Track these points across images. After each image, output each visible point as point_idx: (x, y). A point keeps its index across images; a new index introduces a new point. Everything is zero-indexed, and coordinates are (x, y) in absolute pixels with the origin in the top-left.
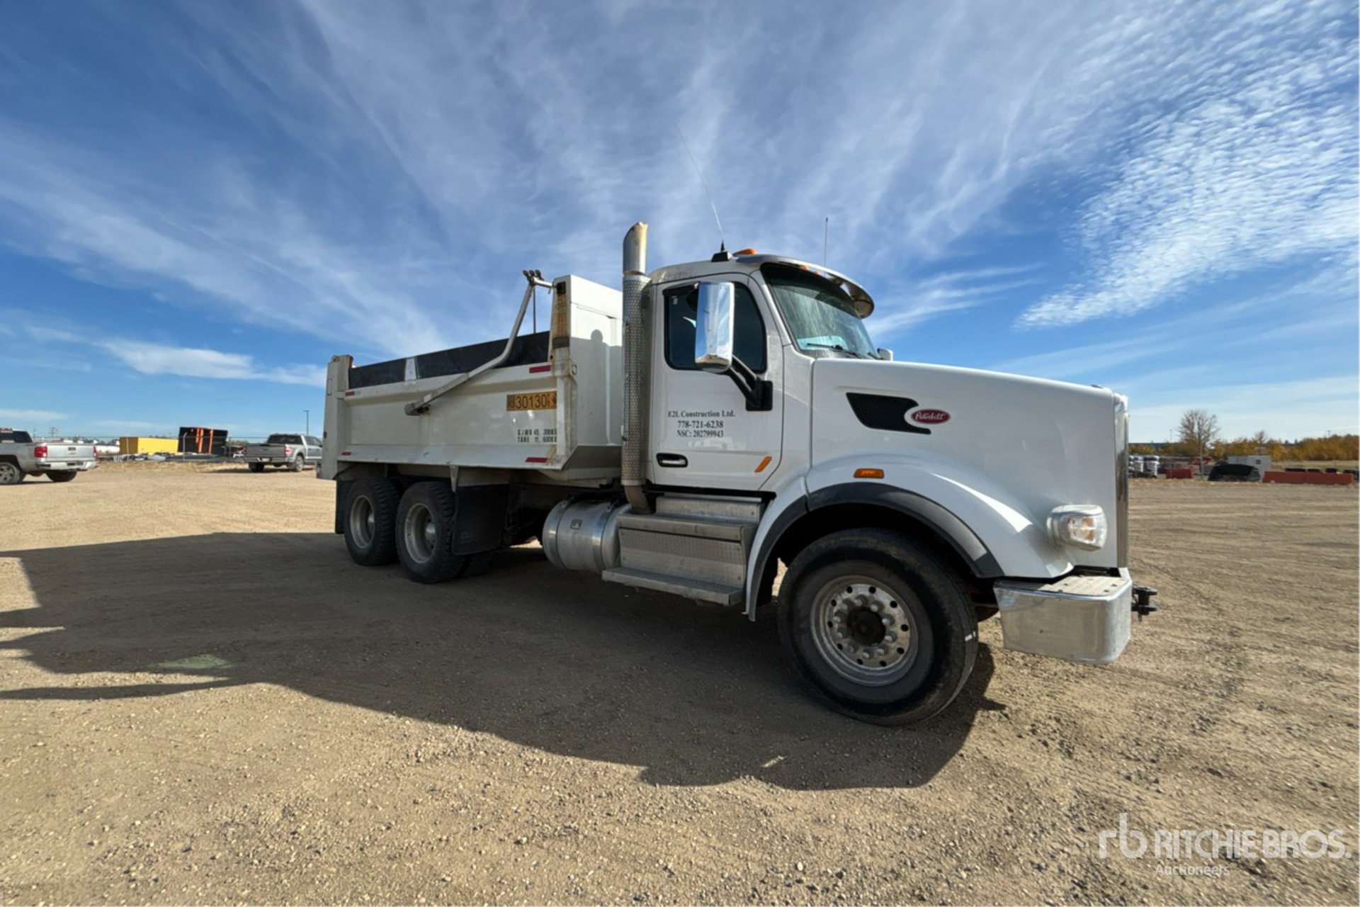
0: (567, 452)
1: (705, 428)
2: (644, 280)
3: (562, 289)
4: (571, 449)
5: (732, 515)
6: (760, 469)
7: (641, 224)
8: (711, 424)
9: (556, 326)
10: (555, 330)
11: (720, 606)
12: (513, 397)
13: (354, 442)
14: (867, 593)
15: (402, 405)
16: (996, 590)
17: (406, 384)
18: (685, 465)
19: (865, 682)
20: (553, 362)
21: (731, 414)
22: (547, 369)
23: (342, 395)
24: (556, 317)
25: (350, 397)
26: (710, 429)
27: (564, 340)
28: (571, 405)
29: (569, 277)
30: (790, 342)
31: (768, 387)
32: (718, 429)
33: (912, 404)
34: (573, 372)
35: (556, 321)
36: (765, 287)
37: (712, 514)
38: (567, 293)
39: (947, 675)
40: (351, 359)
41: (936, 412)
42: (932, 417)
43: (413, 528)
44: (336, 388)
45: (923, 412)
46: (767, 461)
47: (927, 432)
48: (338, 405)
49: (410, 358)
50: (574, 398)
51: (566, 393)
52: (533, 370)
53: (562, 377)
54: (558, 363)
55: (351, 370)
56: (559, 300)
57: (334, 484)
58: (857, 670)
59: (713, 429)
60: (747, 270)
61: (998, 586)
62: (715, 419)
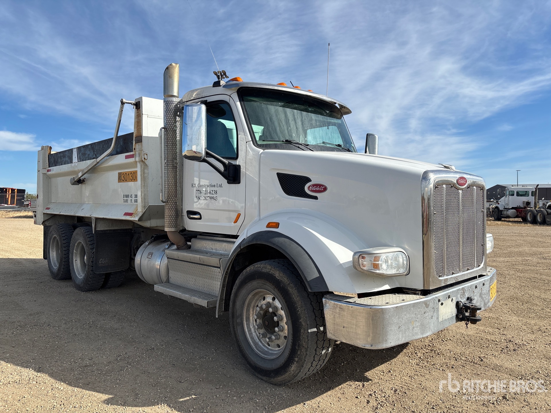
0: (142, 210)
1: (209, 195)
2: (176, 100)
3: (138, 105)
4: (144, 207)
5: (226, 251)
6: (236, 222)
7: (173, 64)
8: (212, 192)
9: (136, 130)
10: (136, 132)
11: (202, 307)
12: (120, 173)
13: (53, 201)
14: (271, 301)
15: (69, 178)
16: (324, 300)
17: (73, 165)
18: (200, 218)
19: (266, 356)
20: (135, 153)
21: (221, 186)
22: (132, 156)
23: (45, 171)
24: (136, 124)
25: (49, 173)
26: (211, 195)
27: (140, 139)
28: (144, 179)
29: (142, 97)
30: (251, 140)
31: (237, 168)
32: (215, 196)
33: (308, 180)
34: (144, 159)
35: (136, 126)
36: (238, 104)
37: (216, 249)
38: (141, 109)
39: (299, 353)
40: (51, 148)
41: (320, 185)
42: (318, 189)
43: (78, 256)
44: (41, 168)
45: (314, 185)
46: (239, 216)
47: (316, 198)
48: (43, 178)
49: (75, 148)
50: (145, 175)
51: (141, 172)
52: (127, 157)
53: (139, 162)
54: (137, 153)
55: (50, 155)
56: (137, 113)
57: (42, 227)
58: (266, 349)
59: (213, 195)
60: (229, 92)
61: (325, 298)
62: (213, 189)
